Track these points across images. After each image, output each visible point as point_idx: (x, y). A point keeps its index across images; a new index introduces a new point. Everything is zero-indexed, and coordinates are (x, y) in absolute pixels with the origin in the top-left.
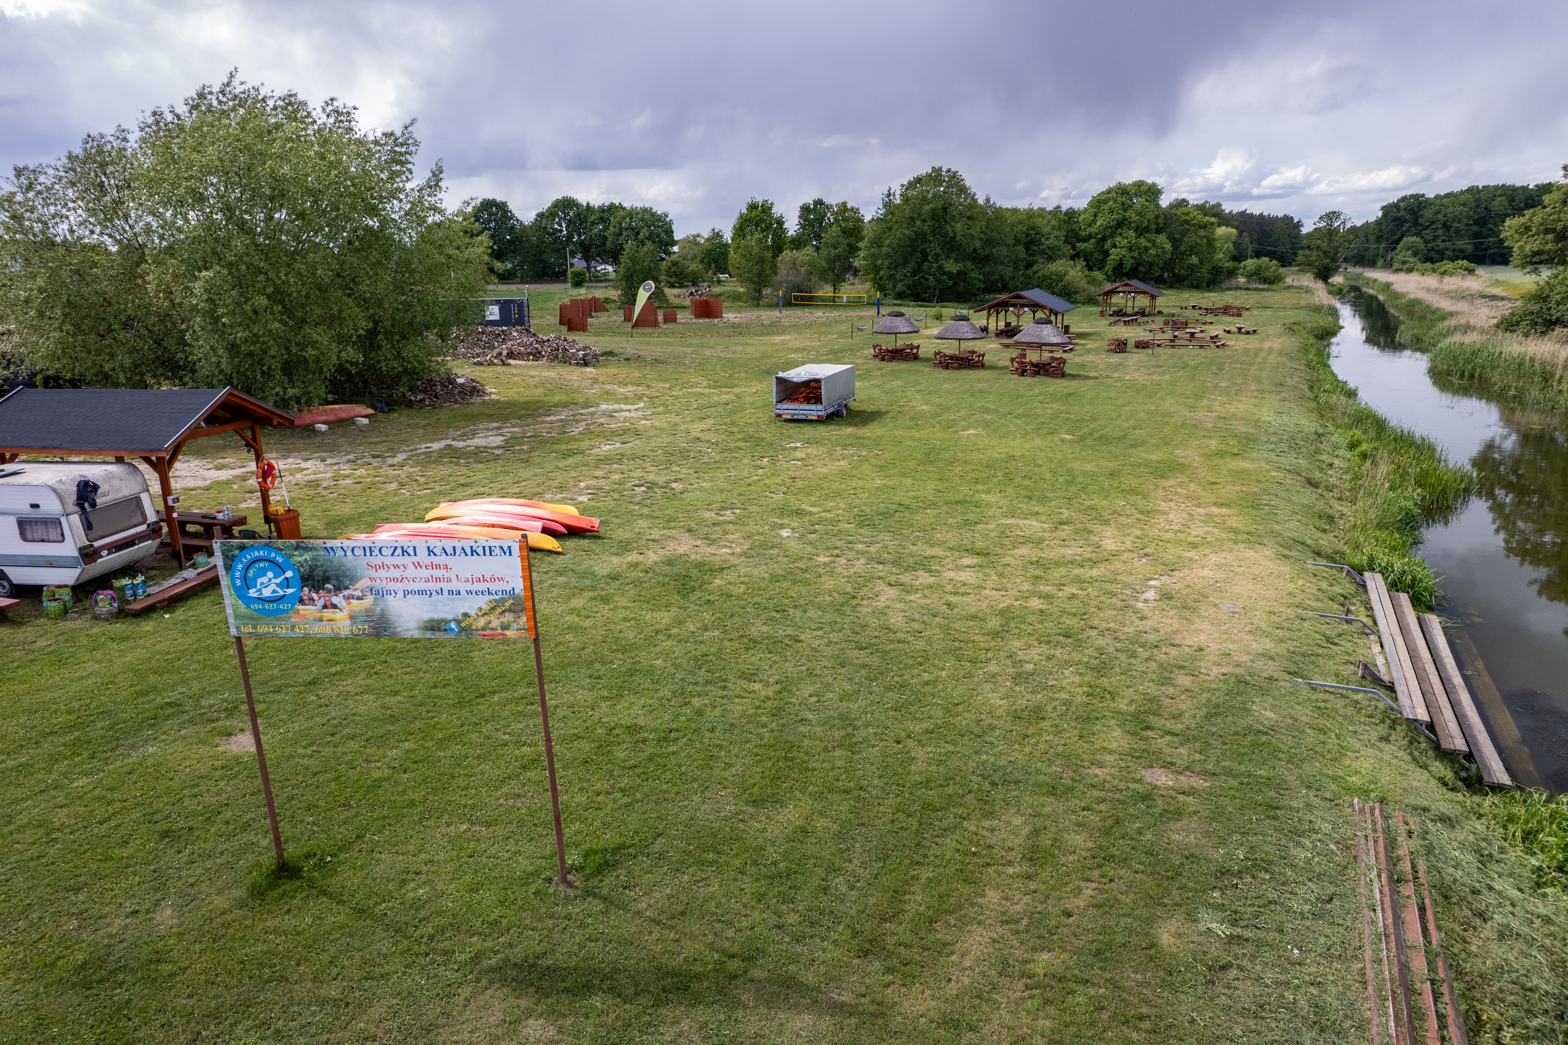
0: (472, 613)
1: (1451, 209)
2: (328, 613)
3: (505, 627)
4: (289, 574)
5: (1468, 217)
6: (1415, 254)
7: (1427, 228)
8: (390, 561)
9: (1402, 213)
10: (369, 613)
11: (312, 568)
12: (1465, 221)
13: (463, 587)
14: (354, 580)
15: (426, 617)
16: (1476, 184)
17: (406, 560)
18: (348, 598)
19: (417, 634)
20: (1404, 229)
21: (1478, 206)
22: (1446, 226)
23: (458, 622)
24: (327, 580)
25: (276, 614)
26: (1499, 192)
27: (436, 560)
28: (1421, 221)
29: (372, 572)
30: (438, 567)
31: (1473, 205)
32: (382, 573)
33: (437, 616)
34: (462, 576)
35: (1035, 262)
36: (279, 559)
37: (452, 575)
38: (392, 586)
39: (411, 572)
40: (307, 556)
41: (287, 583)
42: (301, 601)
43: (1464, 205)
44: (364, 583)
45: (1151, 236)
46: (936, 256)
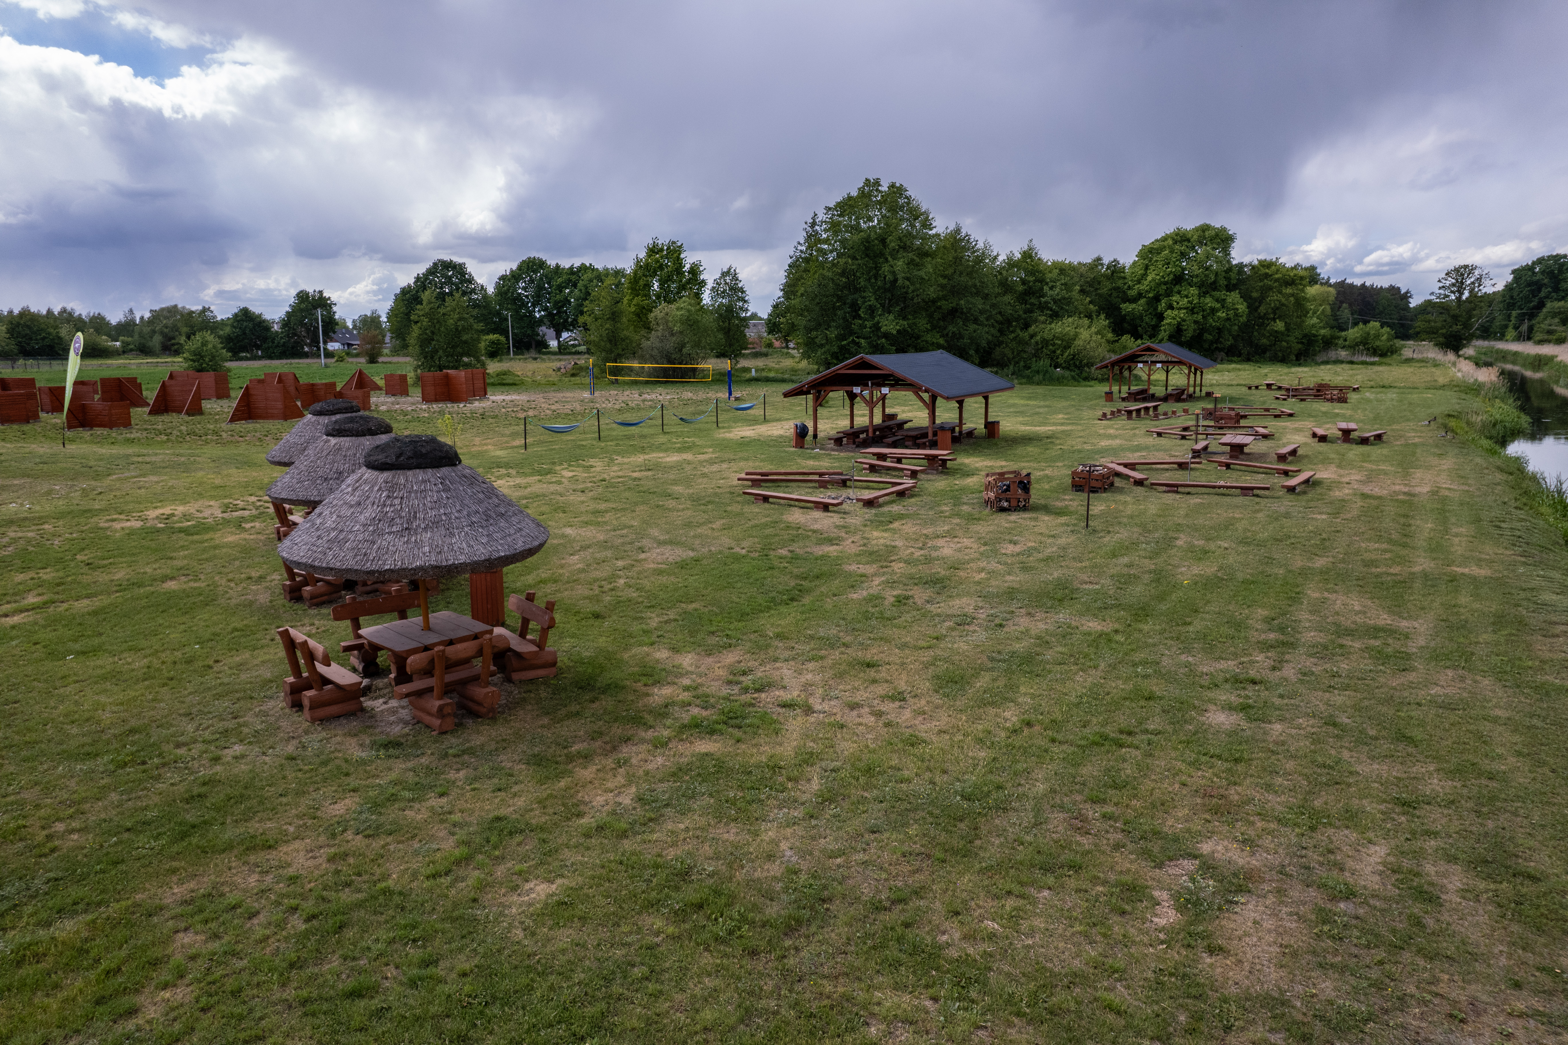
9: (1539, 277)
20: (1542, 294)
35: (1034, 321)
45: (1221, 294)
46: (872, 310)
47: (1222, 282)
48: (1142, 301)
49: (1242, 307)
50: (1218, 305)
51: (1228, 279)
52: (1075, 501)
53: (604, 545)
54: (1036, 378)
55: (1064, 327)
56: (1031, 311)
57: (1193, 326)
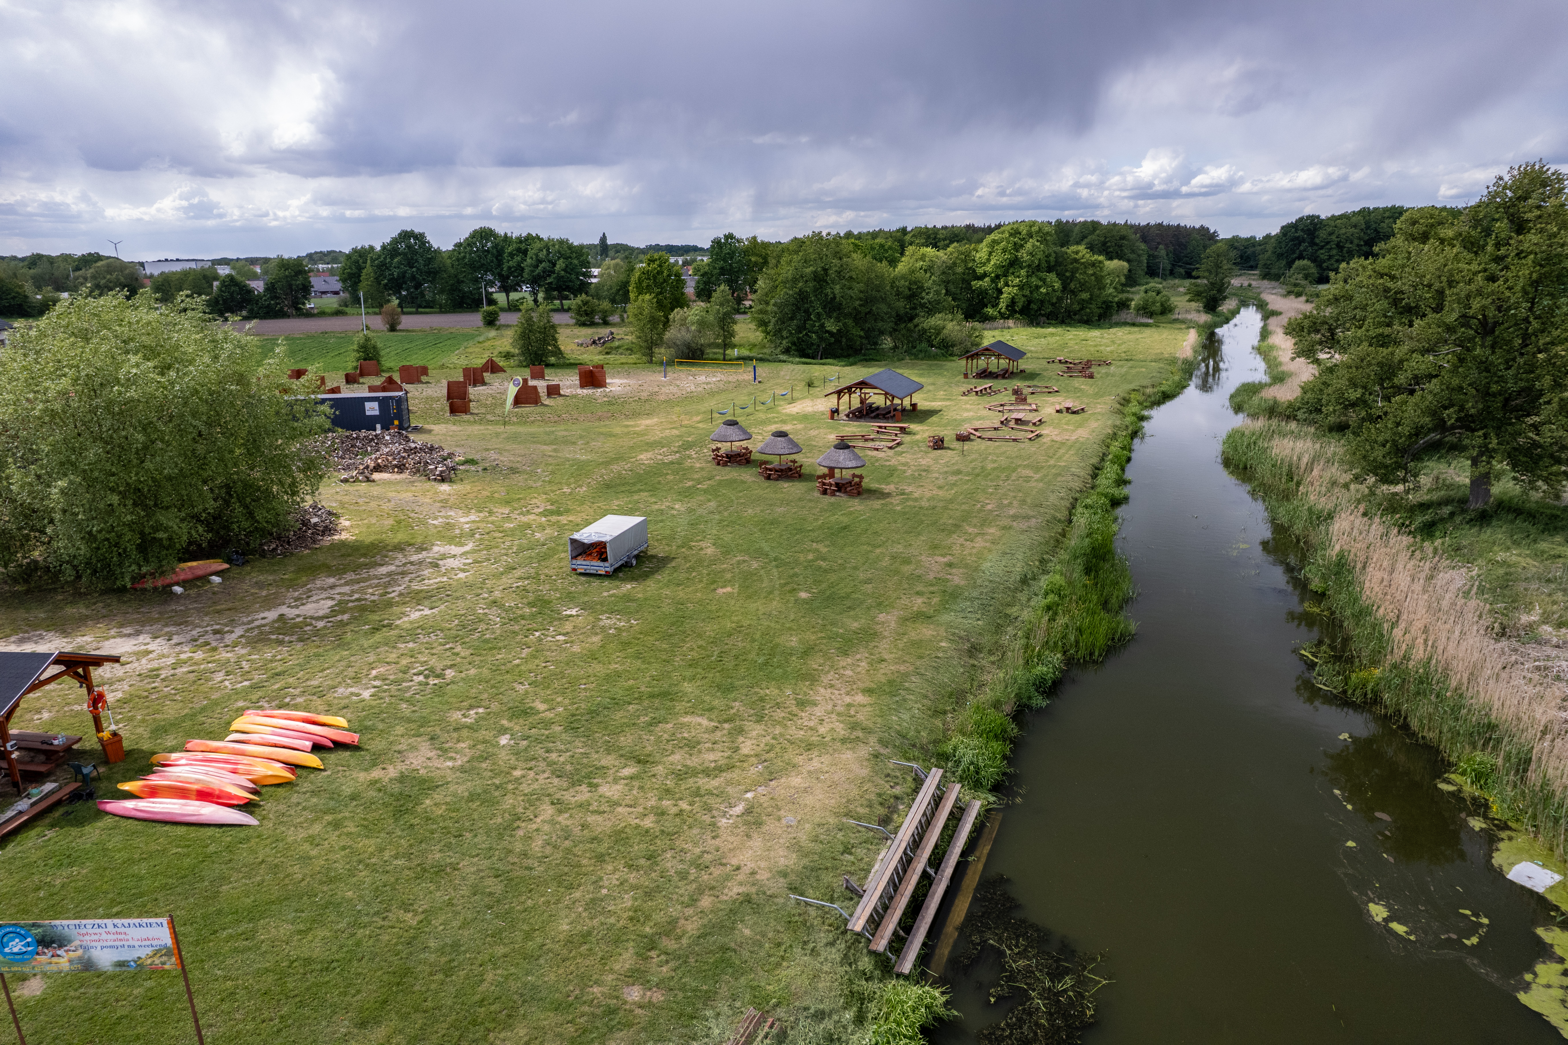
0: (143, 957)
1: (1343, 231)
2: (55, 960)
3: (164, 963)
4: (29, 940)
5: (1360, 238)
6: (1306, 277)
7: (1322, 248)
8: (91, 931)
9: (1300, 233)
10: (80, 958)
11: (43, 936)
12: (1356, 241)
13: (137, 944)
14: (70, 941)
15: (116, 959)
16: (1367, 206)
17: (100, 930)
18: (67, 951)
19: (111, 969)
20: (1302, 248)
21: (1368, 227)
22: (1339, 246)
23: (135, 962)
24: (53, 942)
25: (23, 961)
26: (1387, 214)
27: (119, 930)
28: (1317, 241)
29: (81, 938)
30: (120, 933)
31: (1363, 226)
32: (87, 938)
33: (122, 959)
34: (135, 938)
35: (917, 315)
36: (23, 932)
37: (129, 937)
38: (94, 944)
39: (104, 936)
40: (40, 930)
41: (28, 945)
42: (38, 954)
43: (1355, 226)
44: (77, 943)
45: (1043, 275)
46: (819, 315)
47: (1044, 265)
48: (987, 279)
49: (1057, 285)
50: (1040, 283)
51: (1048, 262)
52: (957, 445)
54: (921, 356)
55: (935, 321)
56: (915, 308)
57: (1023, 299)
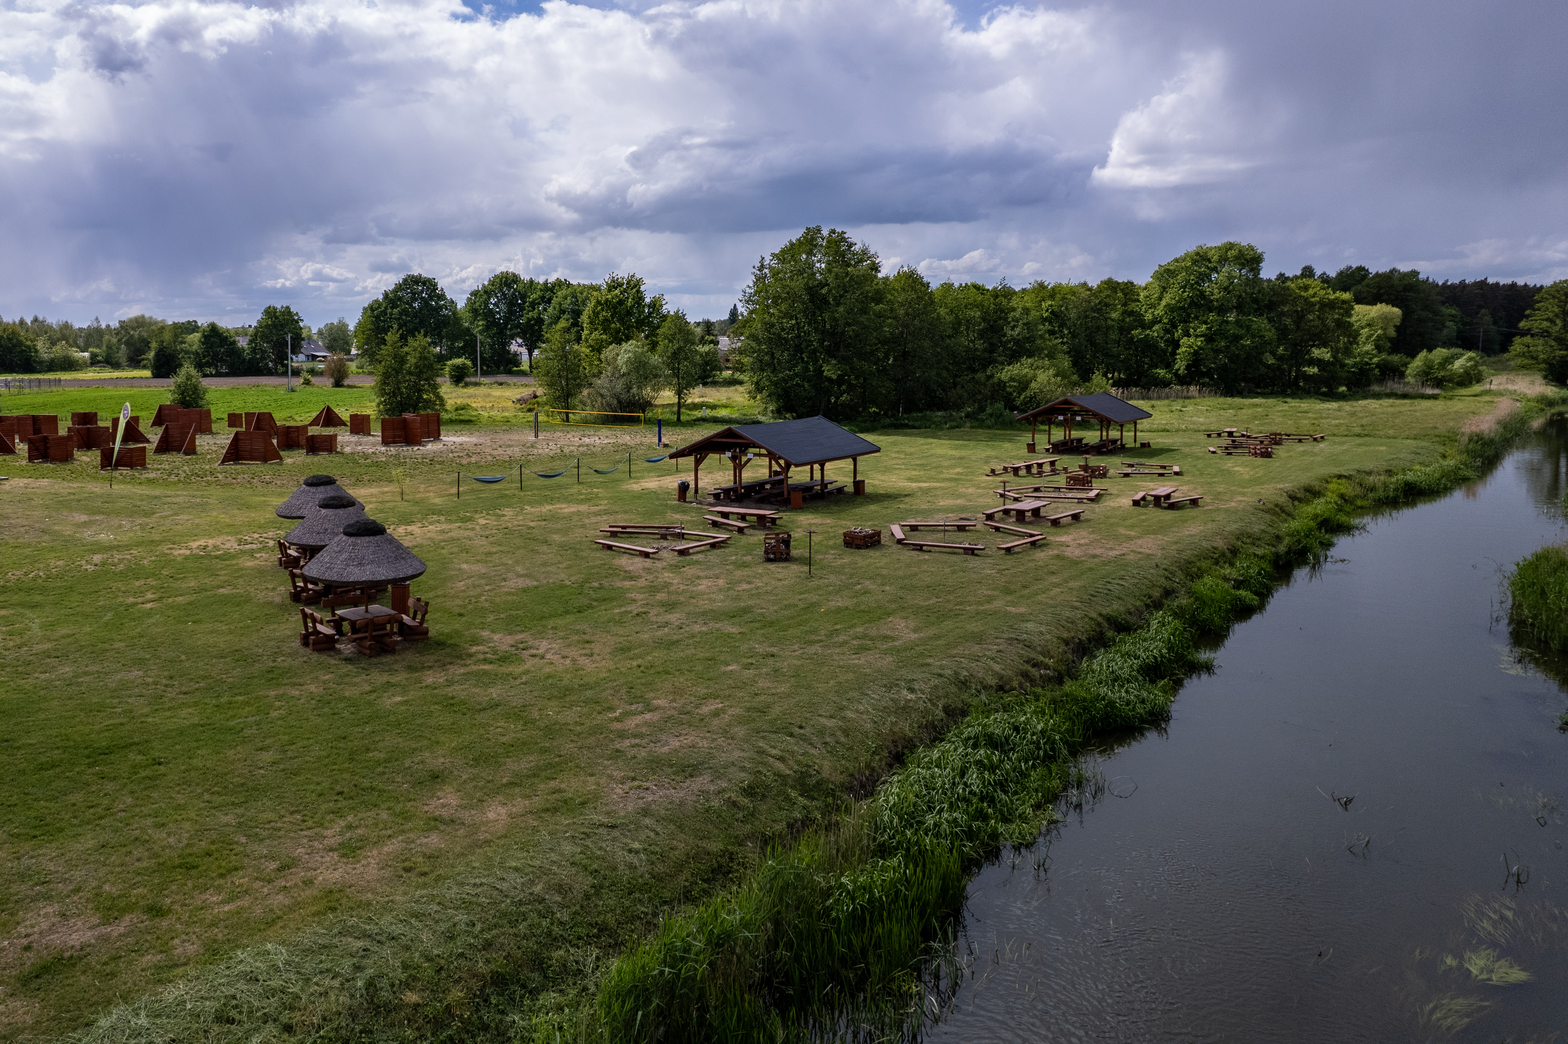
35: (993, 361)
45: (1246, 320)
47: (1251, 306)
48: (1156, 327)
49: (1269, 334)
50: (1242, 332)
51: (1257, 302)
53: (482, 576)
54: (989, 422)
55: (1022, 368)
56: (991, 350)
57: (1214, 356)
